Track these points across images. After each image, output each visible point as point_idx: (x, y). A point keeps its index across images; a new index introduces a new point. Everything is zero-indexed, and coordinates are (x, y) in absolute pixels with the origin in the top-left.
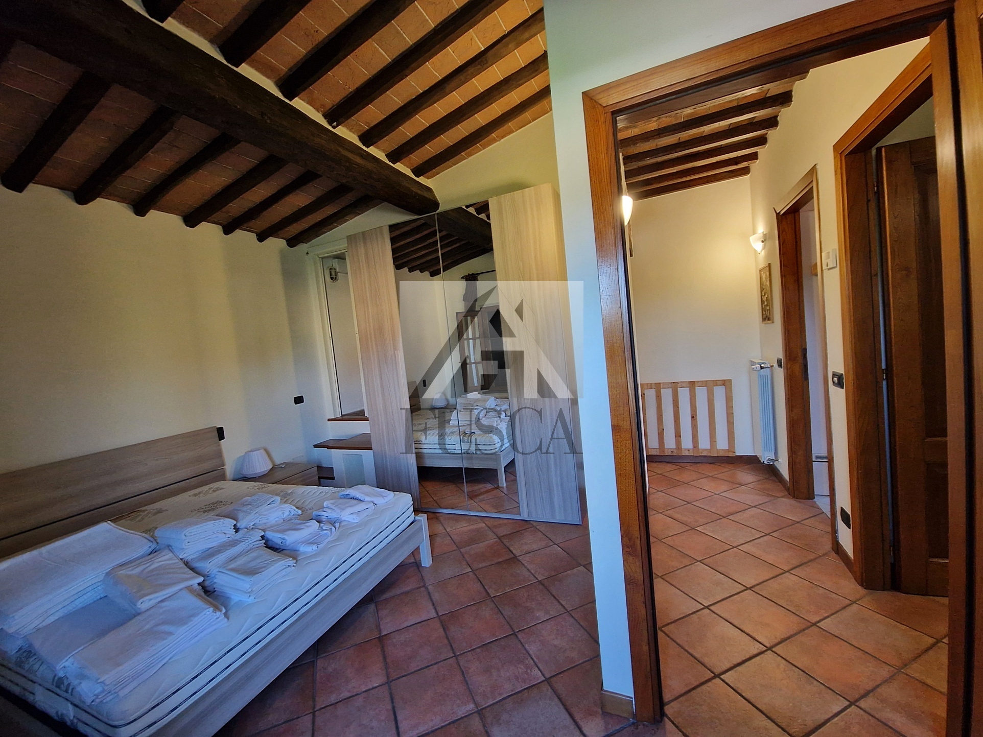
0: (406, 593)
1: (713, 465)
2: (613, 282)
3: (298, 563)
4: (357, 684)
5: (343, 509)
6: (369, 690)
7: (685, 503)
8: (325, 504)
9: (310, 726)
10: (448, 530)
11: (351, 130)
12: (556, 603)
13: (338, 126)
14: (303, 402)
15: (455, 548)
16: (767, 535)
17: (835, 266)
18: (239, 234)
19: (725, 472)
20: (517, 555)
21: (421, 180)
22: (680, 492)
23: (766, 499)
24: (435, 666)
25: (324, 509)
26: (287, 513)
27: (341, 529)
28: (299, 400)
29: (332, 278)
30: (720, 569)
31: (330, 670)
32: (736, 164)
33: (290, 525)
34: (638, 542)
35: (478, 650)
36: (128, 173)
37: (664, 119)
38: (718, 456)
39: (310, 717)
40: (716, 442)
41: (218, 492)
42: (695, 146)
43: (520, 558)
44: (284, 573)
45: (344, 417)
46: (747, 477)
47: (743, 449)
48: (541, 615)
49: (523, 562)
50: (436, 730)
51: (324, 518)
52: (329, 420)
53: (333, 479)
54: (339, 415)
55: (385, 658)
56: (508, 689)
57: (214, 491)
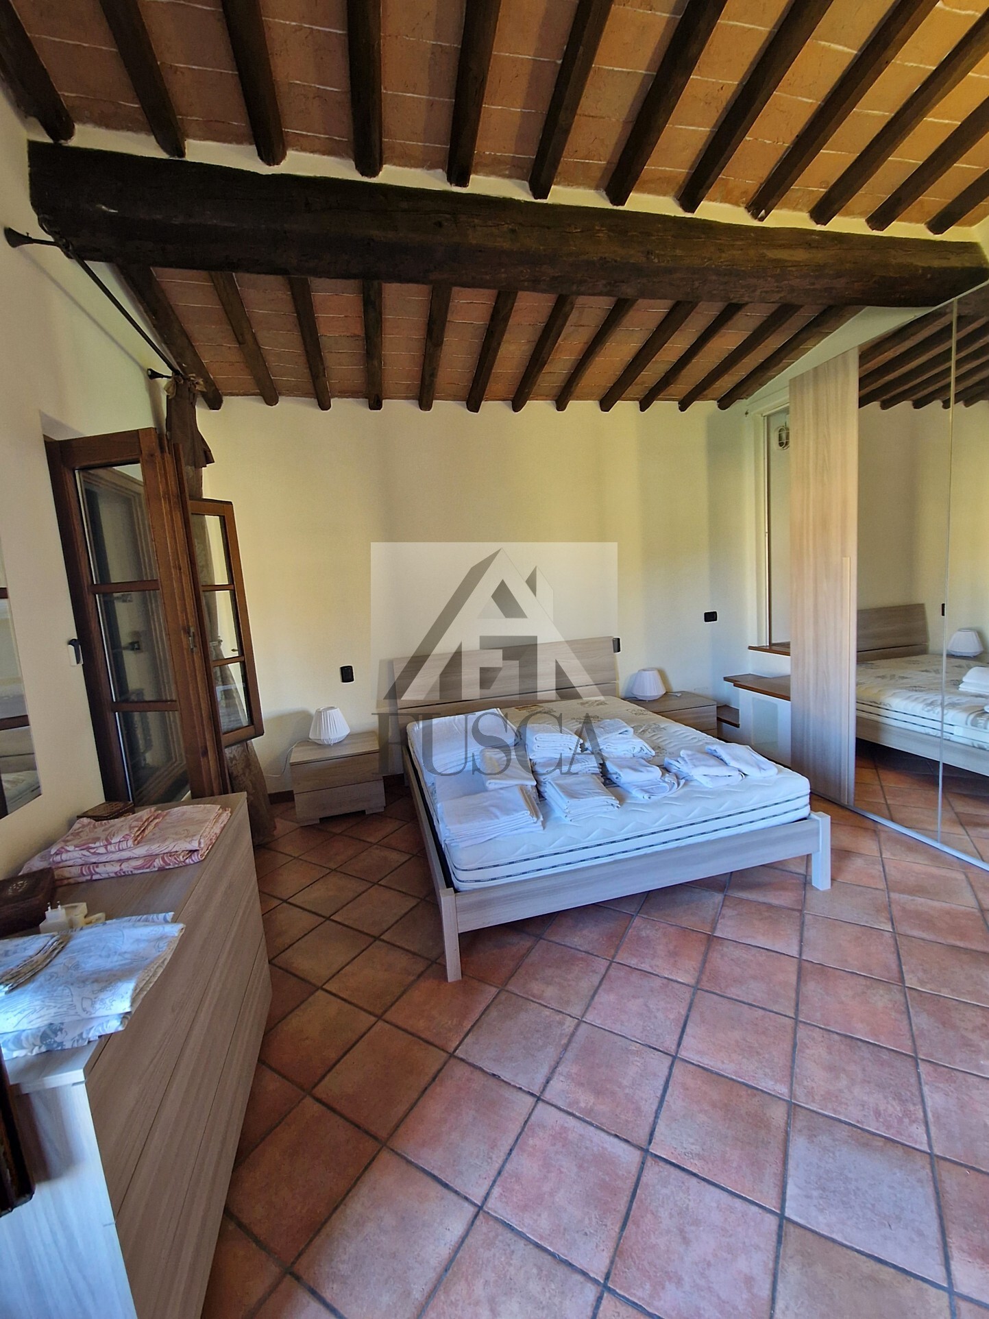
0: (770, 907)
3: (624, 805)
4: (661, 966)
5: (695, 766)
6: (672, 980)
8: (682, 753)
9: (603, 971)
10: (883, 856)
11: (795, 209)
13: (767, 214)
14: (716, 620)
15: (882, 885)
18: (657, 405)
24: (761, 1012)
25: (679, 759)
26: (638, 749)
27: (686, 789)
28: (710, 617)
29: (781, 444)
31: (644, 934)
33: (634, 764)
35: (836, 1037)
39: (607, 963)
41: (601, 706)
44: (605, 809)
45: (774, 648)
50: (723, 1076)
51: (674, 769)
52: (750, 648)
53: (737, 726)
54: (765, 643)
55: (704, 962)
56: (852, 1114)
57: (598, 705)
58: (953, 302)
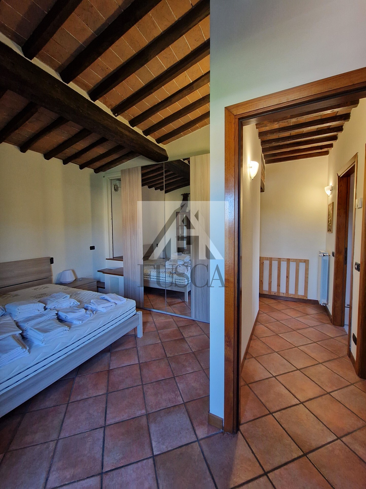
0: (126, 350)
1: (296, 303)
2: (232, 206)
3: (71, 329)
4: (92, 393)
5: (99, 305)
6: (97, 396)
7: (276, 321)
8: (92, 301)
9: (64, 410)
10: (154, 320)
11: (125, 118)
12: (199, 364)
13: (118, 115)
14: (94, 249)
15: (155, 330)
16: (314, 342)
17: (361, 207)
18: (70, 164)
19: (301, 307)
20: (185, 337)
21: (160, 145)
22: (276, 315)
23: (318, 323)
24: (131, 389)
25: (91, 304)
26: (72, 303)
27: (96, 315)
28: (92, 248)
29: (115, 190)
30: (286, 357)
31: (81, 383)
32: (321, 149)
33: (72, 310)
34: (233, 340)
35: (155, 383)
36: (17, 131)
37: (281, 123)
38: (298, 298)
39: (66, 405)
40: (298, 291)
41: (46, 289)
42: (299, 138)
43: (186, 339)
44: (62, 333)
45: (114, 259)
46: (312, 311)
47: (312, 296)
48: (190, 370)
49: (187, 341)
50: (124, 421)
51: (89, 308)
52: (107, 259)
53: (104, 288)
54: (112, 257)
55: (108, 381)
56: (164, 405)
57: (44, 288)
58: (163, 163)
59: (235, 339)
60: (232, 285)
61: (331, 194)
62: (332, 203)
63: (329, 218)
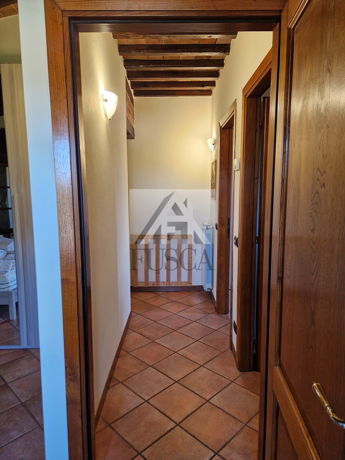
1: (178, 293)
2: (66, 163)
7: (153, 322)
12: (32, 420)
16: (197, 341)
17: (239, 169)
19: (184, 298)
20: (9, 382)
22: (153, 314)
23: (202, 315)
30: (163, 370)
32: (203, 86)
34: (78, 370)
38: (181, 287)
42: (174, 65)
43: (10, 385)
46: (196, 300)
47: (197, 281)
48: (15, 434)
49: (11, 387)
59: (82, 368)
60: (74, 287)
61: (214, 148)
62: (215, 161)
63: (213, 180)
